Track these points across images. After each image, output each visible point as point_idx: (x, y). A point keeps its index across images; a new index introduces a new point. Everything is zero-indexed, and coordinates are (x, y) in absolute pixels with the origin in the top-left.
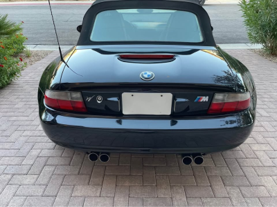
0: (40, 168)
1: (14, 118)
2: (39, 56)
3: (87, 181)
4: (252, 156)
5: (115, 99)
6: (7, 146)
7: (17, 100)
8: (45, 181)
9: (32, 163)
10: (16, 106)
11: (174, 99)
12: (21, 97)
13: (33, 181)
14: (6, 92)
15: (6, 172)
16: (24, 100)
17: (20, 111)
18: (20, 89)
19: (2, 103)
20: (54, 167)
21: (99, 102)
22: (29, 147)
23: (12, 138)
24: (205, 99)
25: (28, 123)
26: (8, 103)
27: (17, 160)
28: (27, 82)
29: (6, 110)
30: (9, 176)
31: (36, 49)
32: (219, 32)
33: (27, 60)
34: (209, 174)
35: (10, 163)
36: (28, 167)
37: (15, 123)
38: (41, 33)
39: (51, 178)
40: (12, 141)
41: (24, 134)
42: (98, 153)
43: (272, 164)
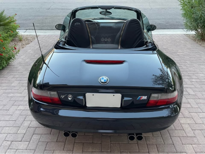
0: (30, 137)
1: (11, 95)
2: (28, 40)
3: (62, 148)
4: (179, 128)
5: (81, 97)
6: (7, 118)
7: (13, 79)
8: (34, 147)
9: (25, 132)
10: (13, 84)
11: (122, 98)
12: (16, 76)
13: (25, 147)
14: (5, 72)
15: (7, 139)
16: (18, 79)
17: (15, 88)
18: (15, 69)
19: (3, 82)
20: (40, 136)
21: (70, 99)
22: (23, 119)
23: (10, 112)
24: (145, 98)
25: (21, 99)
26: (7, 82)
27: (14, 130)
28: (20, 63)
29: (5, 88)
30: (9, 143)
31: (26, 34)
32: (163, 19)
33: (20, 44)
34: (148, 142)
35: (9, 132)
36: (22, 135)
37: (12, 99)
38: (30, 19)
39: (37, 144)
40: (11, 114)
41: (19, 108)
42: (70, 132)
43: (193, 135)
